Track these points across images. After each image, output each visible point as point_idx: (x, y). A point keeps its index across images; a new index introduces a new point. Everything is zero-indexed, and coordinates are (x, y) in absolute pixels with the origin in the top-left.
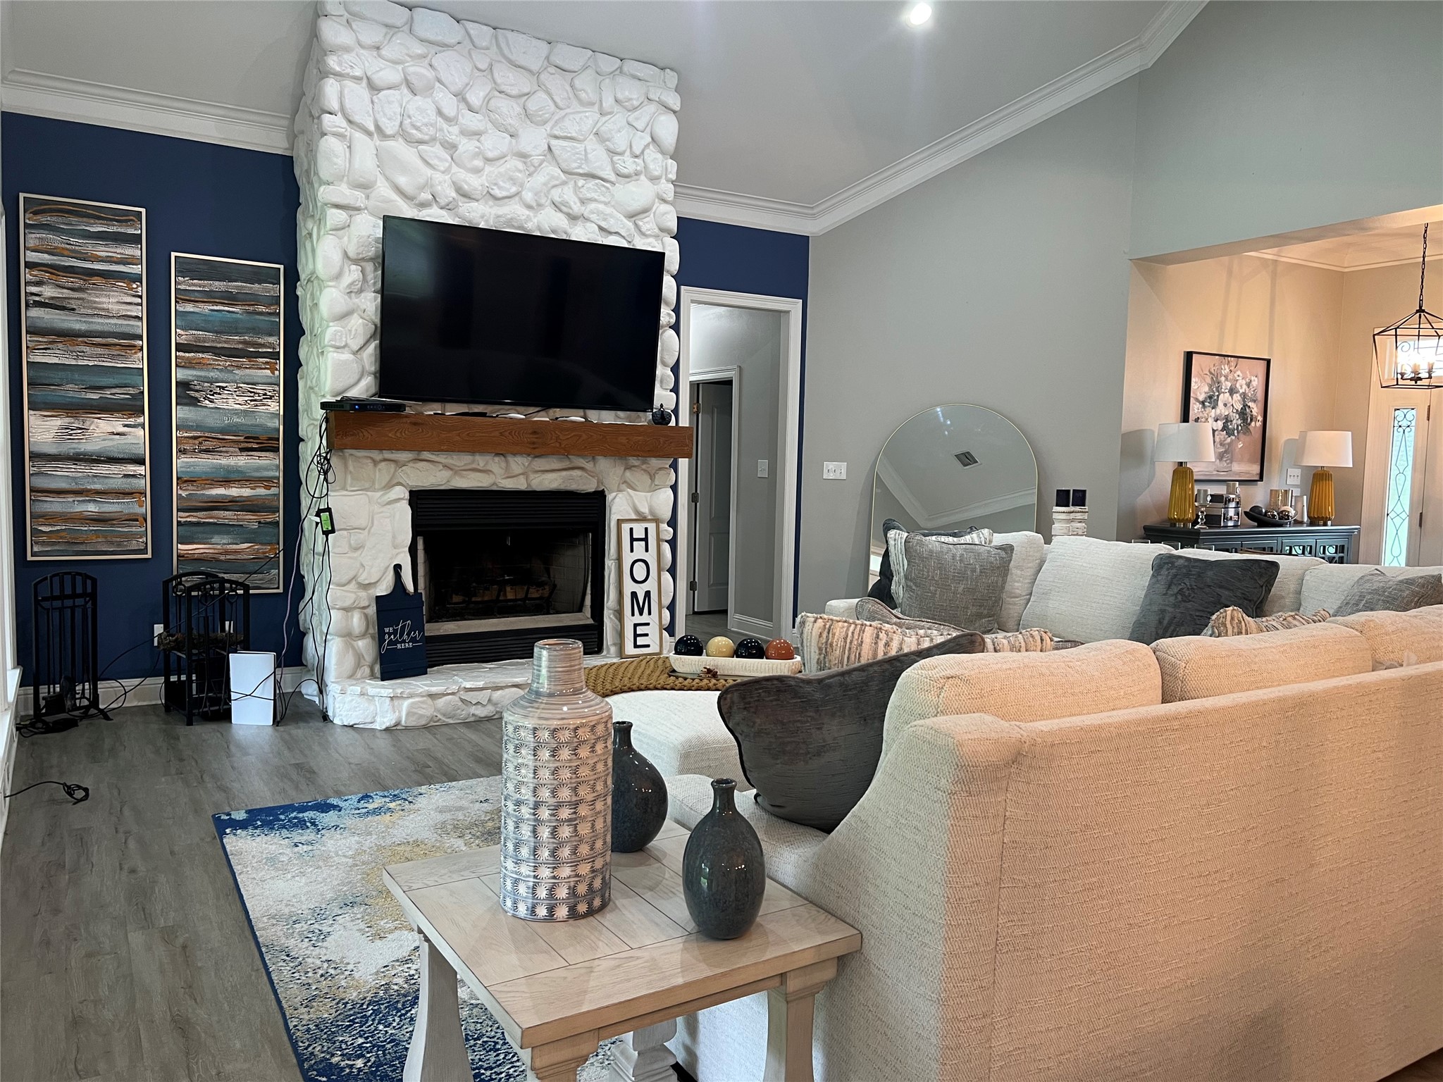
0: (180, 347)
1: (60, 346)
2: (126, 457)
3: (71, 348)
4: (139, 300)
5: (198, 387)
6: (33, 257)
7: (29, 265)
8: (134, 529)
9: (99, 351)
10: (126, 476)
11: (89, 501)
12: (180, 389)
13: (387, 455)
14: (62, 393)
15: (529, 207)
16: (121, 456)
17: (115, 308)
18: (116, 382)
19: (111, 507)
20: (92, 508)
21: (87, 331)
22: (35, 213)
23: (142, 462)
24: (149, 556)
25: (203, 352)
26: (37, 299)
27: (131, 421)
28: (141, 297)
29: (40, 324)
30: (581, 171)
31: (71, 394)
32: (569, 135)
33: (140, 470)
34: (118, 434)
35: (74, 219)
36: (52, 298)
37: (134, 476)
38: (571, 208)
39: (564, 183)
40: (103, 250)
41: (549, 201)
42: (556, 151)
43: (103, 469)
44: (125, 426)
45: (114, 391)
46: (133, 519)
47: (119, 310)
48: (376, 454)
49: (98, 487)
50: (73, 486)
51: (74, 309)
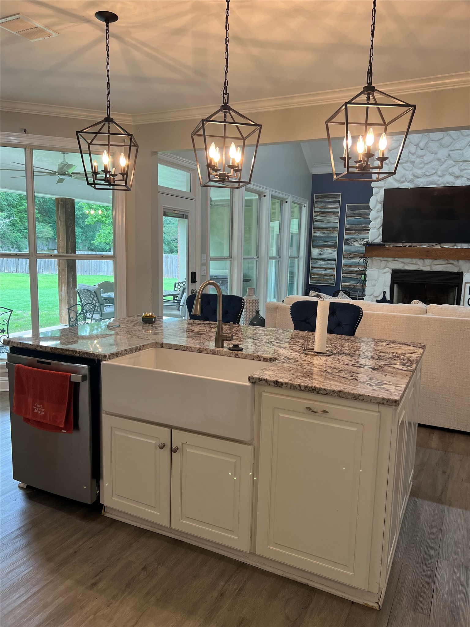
0: (347, 230)
1: (320, 231)
2: (332, 259)
3: (322, 232)
4: (338, 218)
5: (350, 240)
6: (316, 209)
7: (315, 212)
8: (332, 278)
9: (328, 232)
10: (331, 264)
11: (323, 270)
12: (346, 241)
13: (385, 259)
14: (319, 243)
15: (440, 176)
16: (330, 259)
17: (332, 220)
18: (331, 240)
19: (328, 272)
20: (323, 272)
21: (326, 227)
22: (317, 199)
23: (335, 260)
24: (335, 285)
25: (352, 231)
26: (316, 220)
27: (333, 250)
28: (338, 217)
29: (316, 226)
30: (461, 160)
31: (321, 243)
32: (457, 149)
33: (335, 262)
34: (330, 253)
35: (325, 199)
36: (319, 219)
37: (333, 264)
38: (455, 174)
39: (455, 165)
40: (331, 206)
41: (448, 173)
42: (452, 155)
43: (326, 262)
44: (332, 251)
45: (330, 242)
46: (332, 275)
47: (333, 221)
48: (381, 259)
49: (325, 267)
50: (320, 266)
51: (323, 222)
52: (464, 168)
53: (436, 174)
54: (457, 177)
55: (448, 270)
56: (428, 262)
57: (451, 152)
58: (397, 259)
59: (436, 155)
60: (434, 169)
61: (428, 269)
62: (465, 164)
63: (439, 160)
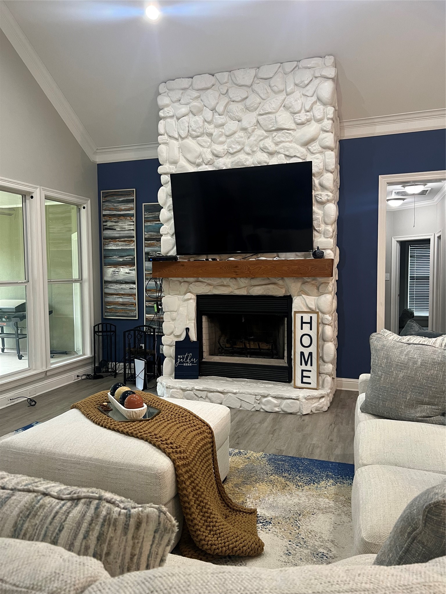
0: (146, 239)
1: (112, 243)
2: (130, 281)
3: (115, 243)
4: (132, 223)
5: (151, 254)
6: (105, 213)
7: (104, 215)
8: (132, 308)
9: (123, 243)
10: (130, 288)
11: (120, 297)
12: (146, 255)
13: (185, 279)
14: (113, 259)
15: (248, 154)
17: (127, 227)
18: (127, 254)
19: (126, 299)
20: (121, 300)
21: (119, 237)
22: (105, 197)
23: (135, 284)
24: (137, 318)
25: (153, 241)
26: (106, 227)
27: (131, 268)
28: (134, 222)
29: (107, 236)
30: (274, 128)
31: (115, 260)
32: (267, 112)
33: (135, 286)
34: (128, 273)
35: (115, 197)
36: (110, 226)
37: (132, 288)
38: (268, 149)
39: (266, 137)
40: (123, 207)
41: (259, 148)
42: (261, 122)
43: (124, 286)
44: (130, 270)
45: (127, 257)
46: (133, 304)
48: (180, 279)
49: (122, 292)
50: (116, 292)
51: (115, 229)
52: (279, 140)
53: (242, 151)
54: (271, 154)
55: (270, 294)
56: (243, 282)
57: (260, 118)
58: (200, 279)
59: (240, 123)
60: (238, 143)
61: (243, 292)
62: (280, 133)
63: (244, 129)
